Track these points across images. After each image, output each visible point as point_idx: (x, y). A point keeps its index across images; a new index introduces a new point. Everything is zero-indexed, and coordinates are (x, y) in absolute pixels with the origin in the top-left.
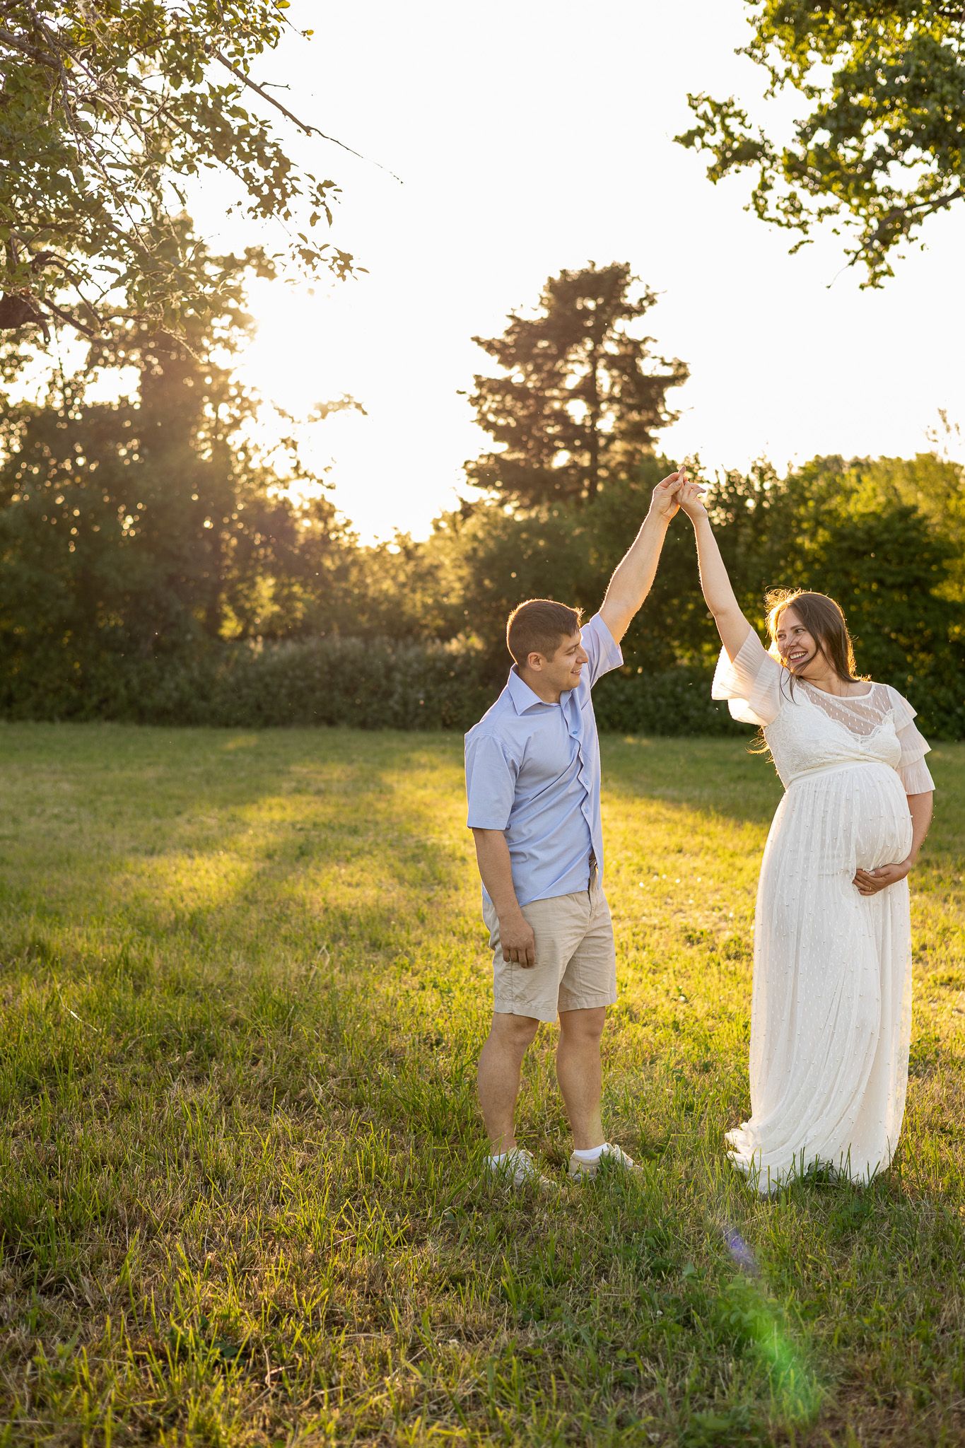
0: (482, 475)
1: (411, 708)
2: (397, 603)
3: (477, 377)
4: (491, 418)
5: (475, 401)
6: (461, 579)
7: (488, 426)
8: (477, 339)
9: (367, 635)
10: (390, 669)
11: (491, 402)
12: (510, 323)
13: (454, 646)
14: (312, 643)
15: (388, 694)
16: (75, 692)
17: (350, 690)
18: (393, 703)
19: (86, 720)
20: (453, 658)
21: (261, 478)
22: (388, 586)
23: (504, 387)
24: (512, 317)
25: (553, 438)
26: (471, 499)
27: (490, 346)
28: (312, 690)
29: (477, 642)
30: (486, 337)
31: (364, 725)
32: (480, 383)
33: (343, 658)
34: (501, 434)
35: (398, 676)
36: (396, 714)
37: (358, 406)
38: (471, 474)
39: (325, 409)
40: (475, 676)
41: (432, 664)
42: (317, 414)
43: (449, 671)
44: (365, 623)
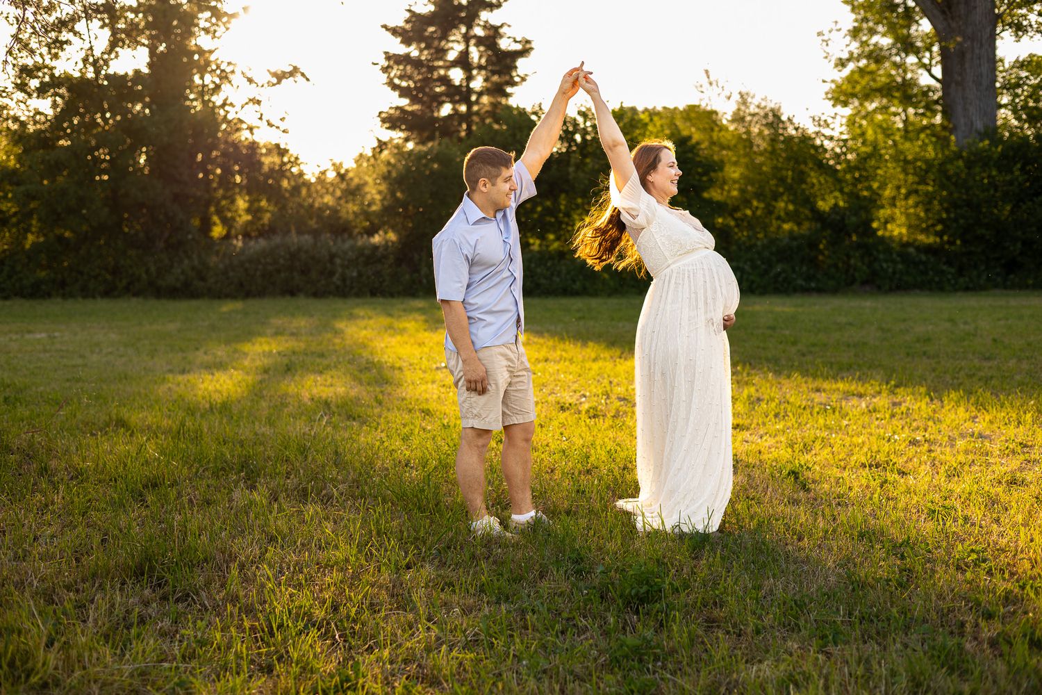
0: (393, 120)
1: (348, 282)
2: (335, 211)
3: (386, 53)
4: (397, 81)
5: (385, 70)
6: (380, 192)
7: (395, 87)
8: (385, 27)
9: (316, 233)
10: (332, 257)
11: (397, 71)
12: (408, 15)
13: (376, 239)
14: (277, 239)
15: (332, 274)
16: (109, 277)
17: (305, 272)
18: (337, 279)
19: (119, 296)
20: (375, 248)
21: (236, 125)
22: (328, 199)
23: (404, 60)
24: (409, 11)
25: (441, 94)
26: (385, 139)
27: (394, 31)
28: (279, 271)
29: (392, 236)
30: (391, 25)
31: (317, 295)
32: (388, 57)
33: (300, 249)
34: (404, 92)
35: (338, 261)
36: (337, 287)
37: (303, 75)
38: (384, 121)
39: (280, 77)
40: (391, 259)
41: (361, 252)
42: (275, 80)
43: (373, 256)
44: (313, 223)
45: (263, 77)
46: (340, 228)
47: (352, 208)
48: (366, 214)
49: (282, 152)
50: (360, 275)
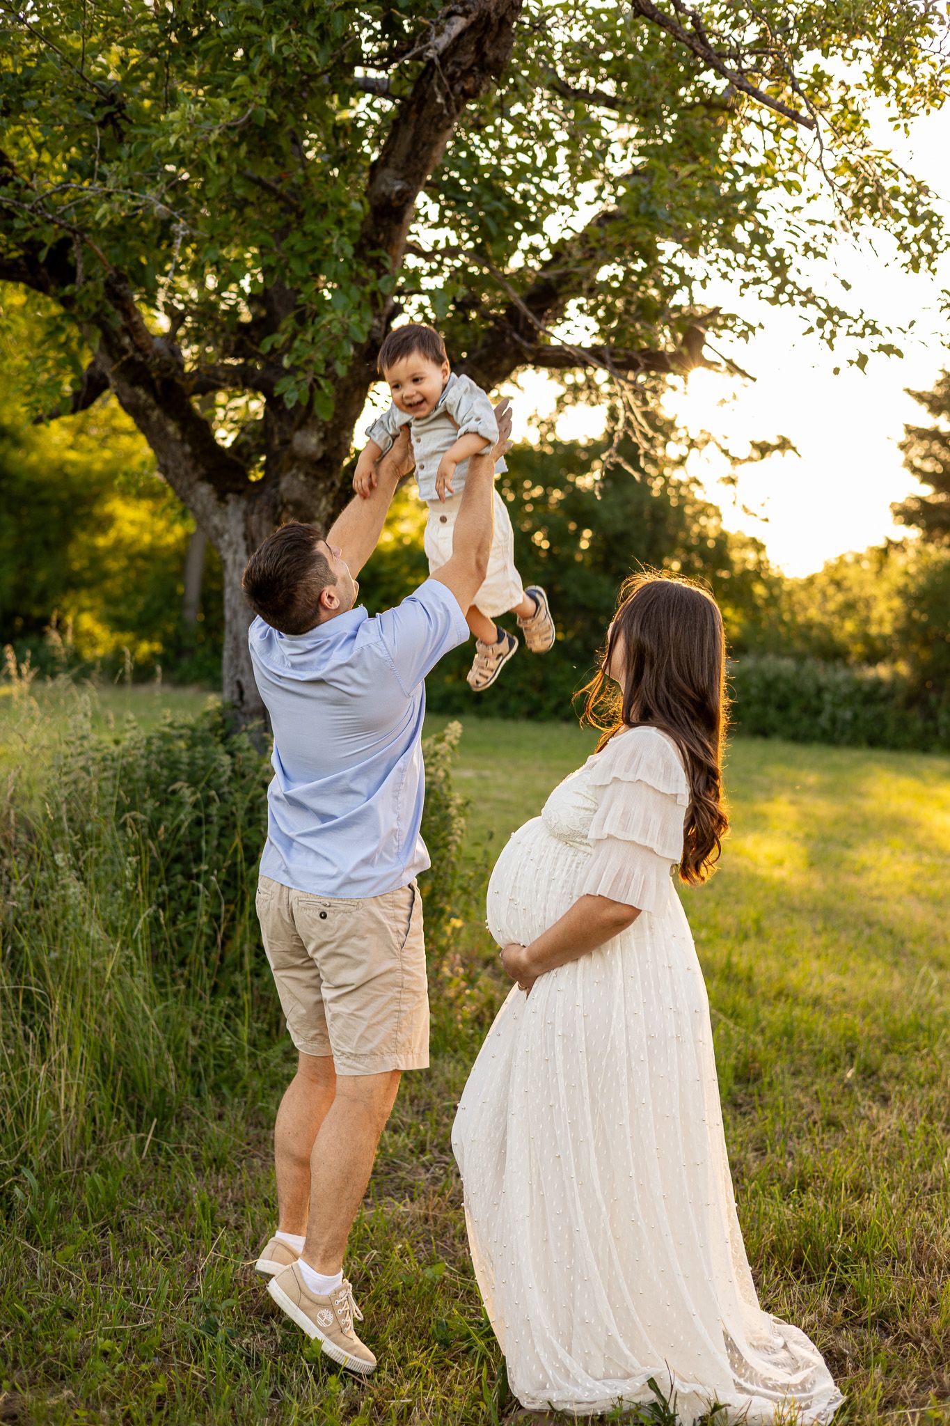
0: (908, 516)
1: (839, 726)
2: (826, 629)
3: (907, 426)
4: (918, 463)
5: (903, 447)
6: (891, 610)
7: (915, 470)
8: (908, 391)
9: (800, 658)
10: (820, 690)
11: (918, 449)
12: (941, 377)
13: (883, 671)
15: (818, 712)
16: (535, 695)
17: (783, 707)
18: (824, 720)
19: (541, 721)
20: (878, 683)
21: (705, 510)
22: (813, 613)
23: (931, 435)
24: (943, 371)
26: (896, 538)
27: (920, 397)
29: (903, 668)
30: (919, 389)
31: (796, 739)
32: (909, 430)
33: (778, 677)
34: (927, 477)
35: (827, 697)
36: (824, 732)
37: (794, 449)
38: (897, 513)
39: (763, 449)
40: (900, 699)
41: (858, 686)
42: (756, 454)
43: (873, 694)
44: (798, 645)
45: (745, 451)
46: (833, 653)
47: (850, 626)
48: (866, 639)
49: (759, 547)
50: (856, 717)
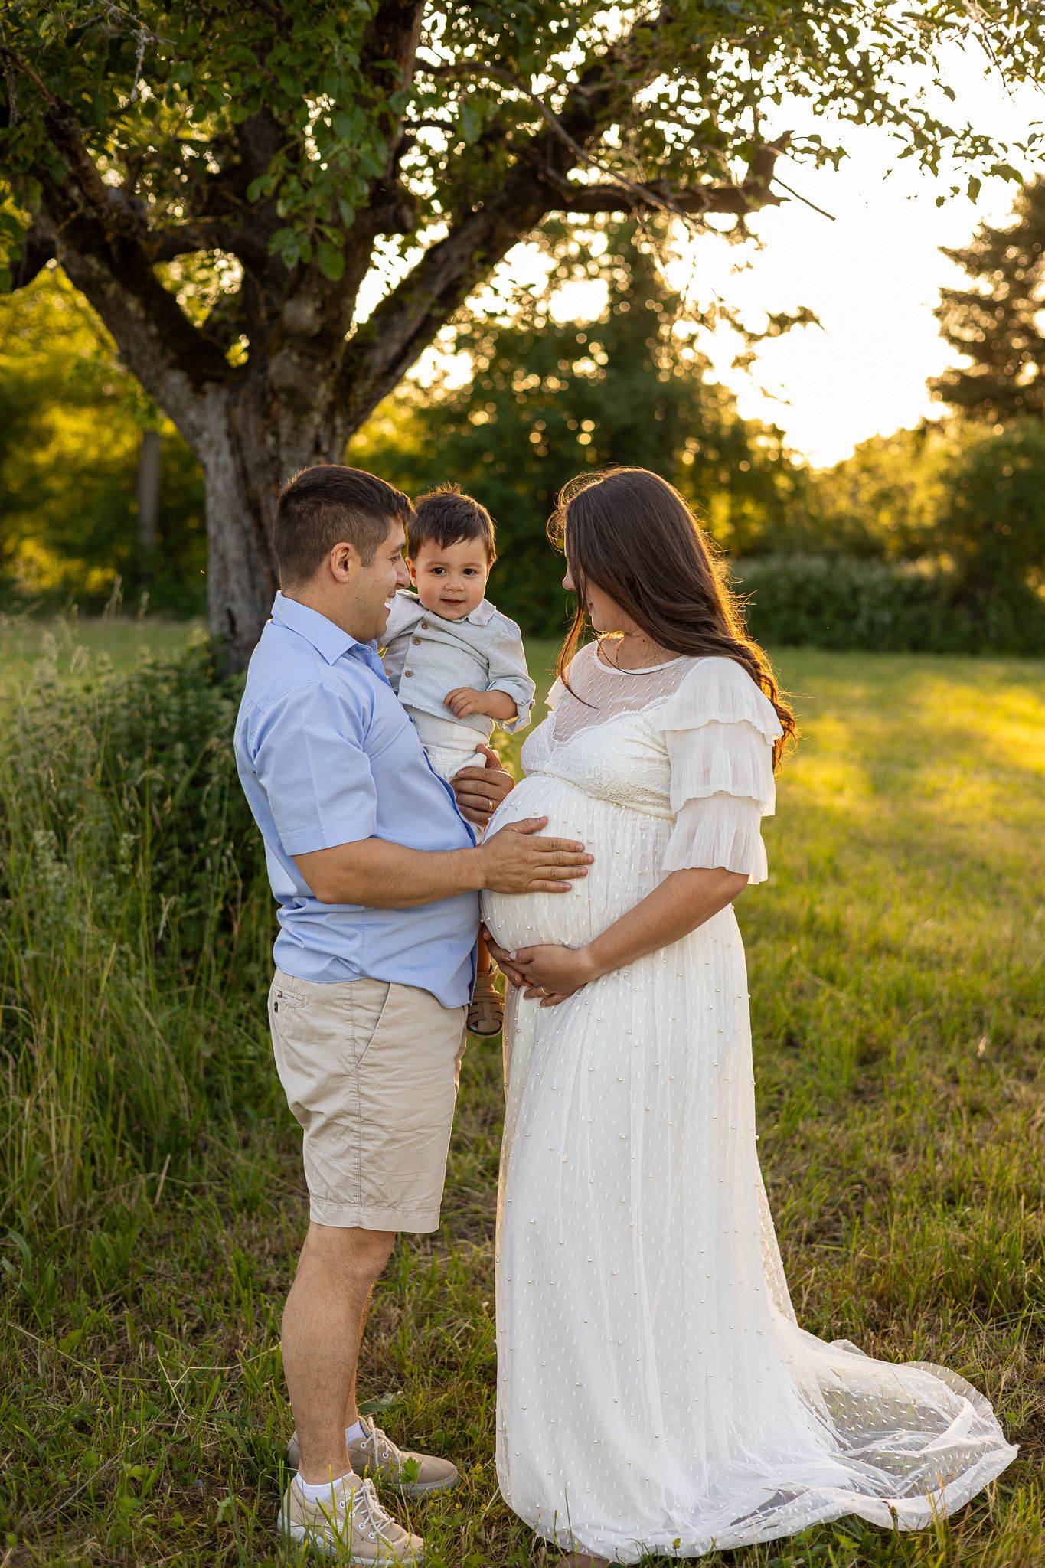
0: (946, 392)
1: (878, 630)
2: (858, 523)
3: (943, 290)
4: (956, 331)
5: (939, 313)
6: (932, 498)
7: (954, 340)
8: (943, 249)
9: (832, 556)
10: (855, 591)
11: (956, 316)
12: (979, 232)
13: (924, 567)
14: (774, 564)
15: (853, 617)
16: (539, 611)
17: (815, 611)
18: (860, 625)
20: (920, 581)
22: (843, 504)
23: (973, 299)
24: (982, 225)
25: (1021, 351)
26: (934, 418)
27: (956, 256)
28: (776, 610)
29: (947, 563)
30: (955, 246)
31: (834, 646)
32: (946, 295)
33: (808, 580)
34: (964, 346)
35: (864, 599)
36: (862, 638)
37: (817, 321)
38: (934, 389)
39: (782, 322)
40: (944, 597)
41: (898, 586)
42: (774, 328)
43: (915, 593)
44: (829, 542)
45: (759, 324)
46: (867, 549)
47: (886, 518)
48: (903, 531)
49: (778, 434)
50: (896, 619)
